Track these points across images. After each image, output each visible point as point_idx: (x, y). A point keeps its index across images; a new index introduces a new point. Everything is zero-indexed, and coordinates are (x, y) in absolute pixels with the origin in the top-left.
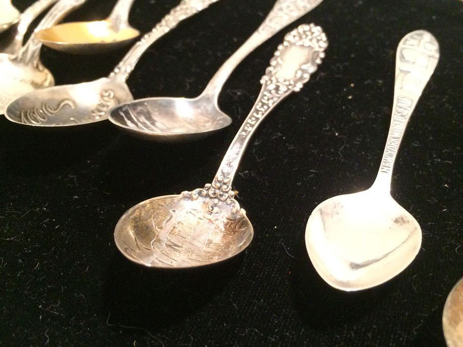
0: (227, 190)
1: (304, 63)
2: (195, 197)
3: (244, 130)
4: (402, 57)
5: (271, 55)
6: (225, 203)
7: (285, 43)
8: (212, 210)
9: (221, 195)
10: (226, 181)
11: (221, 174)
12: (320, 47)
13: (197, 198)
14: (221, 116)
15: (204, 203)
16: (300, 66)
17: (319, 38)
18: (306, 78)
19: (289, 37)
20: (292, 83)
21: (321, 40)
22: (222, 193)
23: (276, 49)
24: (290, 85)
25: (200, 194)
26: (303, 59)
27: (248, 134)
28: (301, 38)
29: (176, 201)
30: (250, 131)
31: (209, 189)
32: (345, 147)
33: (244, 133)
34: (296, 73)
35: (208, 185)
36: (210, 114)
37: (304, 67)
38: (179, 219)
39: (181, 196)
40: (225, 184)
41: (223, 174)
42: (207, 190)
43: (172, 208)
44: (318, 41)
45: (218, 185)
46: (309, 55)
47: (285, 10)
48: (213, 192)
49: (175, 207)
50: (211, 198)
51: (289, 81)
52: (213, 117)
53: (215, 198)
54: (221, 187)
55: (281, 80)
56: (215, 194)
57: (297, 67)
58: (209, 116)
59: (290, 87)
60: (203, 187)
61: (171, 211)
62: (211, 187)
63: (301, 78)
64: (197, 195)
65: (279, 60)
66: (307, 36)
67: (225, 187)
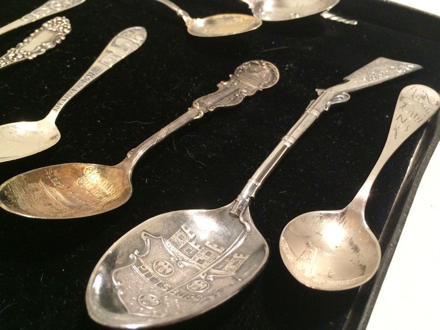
1: (46, 42)
4: (114, 42)
5: (28, 35)
7: (41, 28)
12: (64, 32)
16: (43, 43)
17: (66, 26)
18: (42, 52)
19: (45, 25)
20: (29, 54)
21: (67, 28)
23: (33, 32)
24: (27, 55)
26: (46, 39)
28: (53, 25)
32: (48, 96)
34: (37, 48)
37: (44, 45)
44: (64, 28)
46: (53, 37)
47: (52, 7)
51: (27, 52)
55: (22, 51)
57: (39, 44)
59: (26, 56)
63: (39, 51)
65: (30, 39)
66: (57, 24)
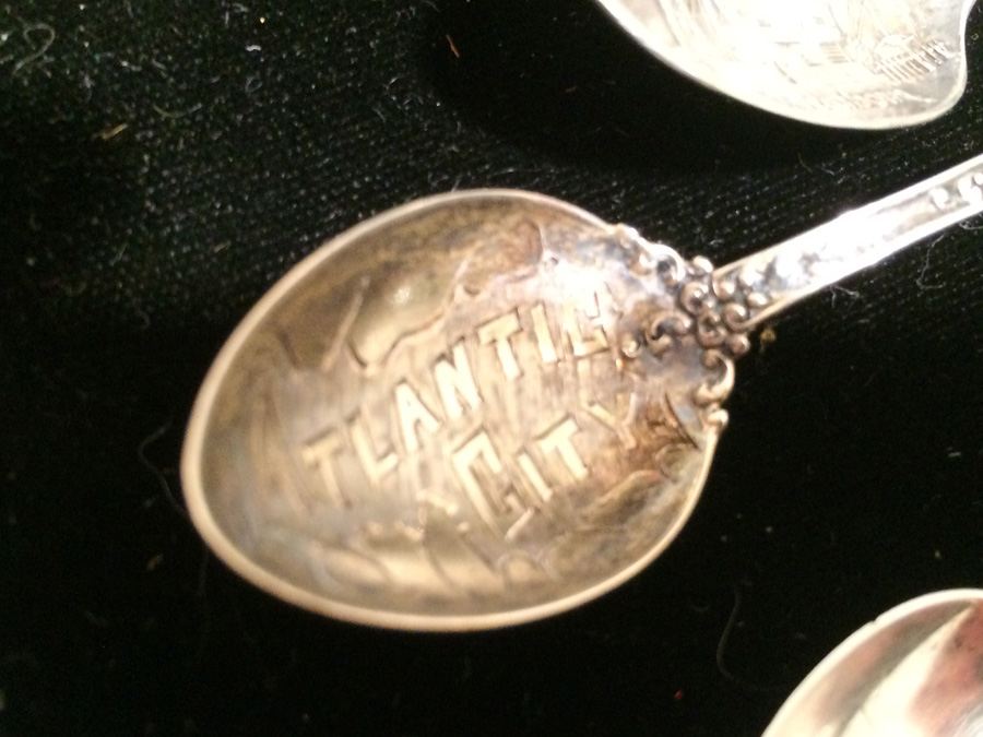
0: (735, 326)
2: (643, 262)
3: (951, 188)
6: (700, 351)
8: (654, 338)
9: (709, 324)
10: (758, 298)
11: (763, 268)
13: (647, 272)
14: (950, 49)
15: (653, 300)
22: (716, 318)
25: (663, 267)
27: (952, 210)
29: (583, 237)
30: (966, 204)
31: (698, 277)
33: (941, 197)
35: (703, 263)
36: (930, 11)
38: (549, 294)
39: (610, 230)
40: (748, 305)
41: (770, 272)
42: (688, 275)
43: (556, 247)
45: (730, 288)
48: (698, 295)
49: (568, 251)
50: (680, 306)
52: (928, 33)
53: (691, 316)
54: (731, 300)
56: (698, 303)
58: (921, 15)
60: (688, 255)
61: (547, 254)
62: (706, 280)
64: (653, 265)
67: (741, 310)
